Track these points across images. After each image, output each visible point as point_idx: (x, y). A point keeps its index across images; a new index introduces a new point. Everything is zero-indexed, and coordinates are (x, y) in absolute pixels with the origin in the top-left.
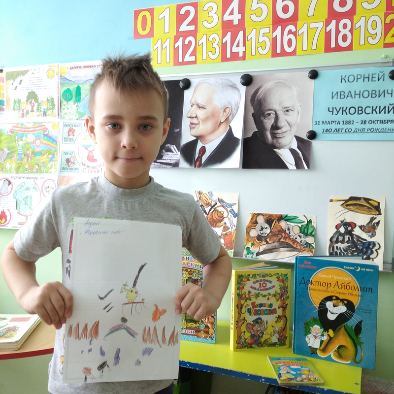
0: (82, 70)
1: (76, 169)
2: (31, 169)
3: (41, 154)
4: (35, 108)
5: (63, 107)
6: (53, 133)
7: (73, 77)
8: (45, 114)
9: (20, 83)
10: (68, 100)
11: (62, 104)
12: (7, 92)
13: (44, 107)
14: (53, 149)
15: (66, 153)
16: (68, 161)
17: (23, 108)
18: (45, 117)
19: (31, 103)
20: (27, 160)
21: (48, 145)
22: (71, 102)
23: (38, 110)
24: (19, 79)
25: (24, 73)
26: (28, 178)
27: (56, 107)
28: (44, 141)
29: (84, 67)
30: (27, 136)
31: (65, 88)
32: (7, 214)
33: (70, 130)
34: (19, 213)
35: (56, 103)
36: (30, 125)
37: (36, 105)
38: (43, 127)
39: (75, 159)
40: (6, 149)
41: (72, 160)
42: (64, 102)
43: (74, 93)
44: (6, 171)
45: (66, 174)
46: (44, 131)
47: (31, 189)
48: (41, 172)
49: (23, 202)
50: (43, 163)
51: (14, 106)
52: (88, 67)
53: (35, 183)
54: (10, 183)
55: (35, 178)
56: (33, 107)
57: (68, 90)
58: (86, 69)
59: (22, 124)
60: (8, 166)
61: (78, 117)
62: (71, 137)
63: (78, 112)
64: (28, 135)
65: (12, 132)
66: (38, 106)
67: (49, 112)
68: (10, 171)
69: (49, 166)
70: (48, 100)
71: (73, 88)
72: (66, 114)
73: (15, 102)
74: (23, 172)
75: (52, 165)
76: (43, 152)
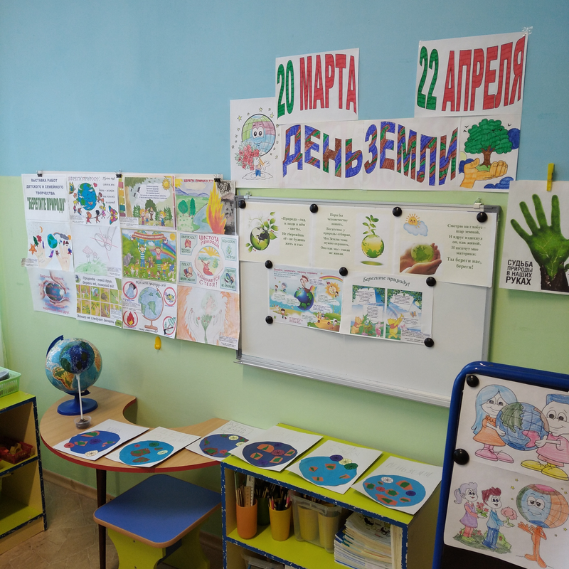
0: (194, 183)
1: (193, 280)
2: (153, 276)
3: (161, 262)
4: (154, 217)
5: (179, 218)
6: (172, 243)
7: (188, 190)
8: (163, 224)
9: (138, 191)
10: (184, 212)
11: (179, 216)
12: (126, 198)
13: (162, 216)
14: (173, 259)
15: (184, 264)
16: (186, 271)
17: (142, 215)
18: (163, 227)
19: (149, 211)
20: (150, 267)
21: (168, 254)
22: (187, 214)
23: (156, 219)
24: (137, 186)
25: (141, 180)
26: (151, 284)
27: (173, 218)
28: (164, 251)
29: (197, 181)
30: (147, 244)
31: (180, 200)
32: (134, 316)
33: (187, 242)
34: (144, 316)
35: (173, 214)
36: (151, 233)
37: (154, 214)
38: (162, 236)
39: (192, 270)
40: (129, 254)
41: (190, 271)
42: (181, 214)
43: (189, 206)
44: (131, 276)
45: (185, 284)
46: (164, 240)
47: (155, 295)
48: (163, 280)
49: (148, 306)
50: (164, 271)
51: (134, 212)
52: (200, 181)
53: (158, 290)
54: (135, 287)
55: (158, 285)
56: (152, 215)
57: (183, 203)
58: (199, 182)
59: (143, 231)
60: (133, 271)
61: (193, 229)
62: (188, 248)
63: (193, 225)
64: (149, 243)
65: (134, 238)
66: (157, 215)
67: (167, 222)
68: (134, 276)
69: (169, 274)
70: (165, 210)
71: (187, 200)
72: (182, 225)
73: (135, 208)
74: (146, 278)
75: (172, 274)
76: (164, 261)
